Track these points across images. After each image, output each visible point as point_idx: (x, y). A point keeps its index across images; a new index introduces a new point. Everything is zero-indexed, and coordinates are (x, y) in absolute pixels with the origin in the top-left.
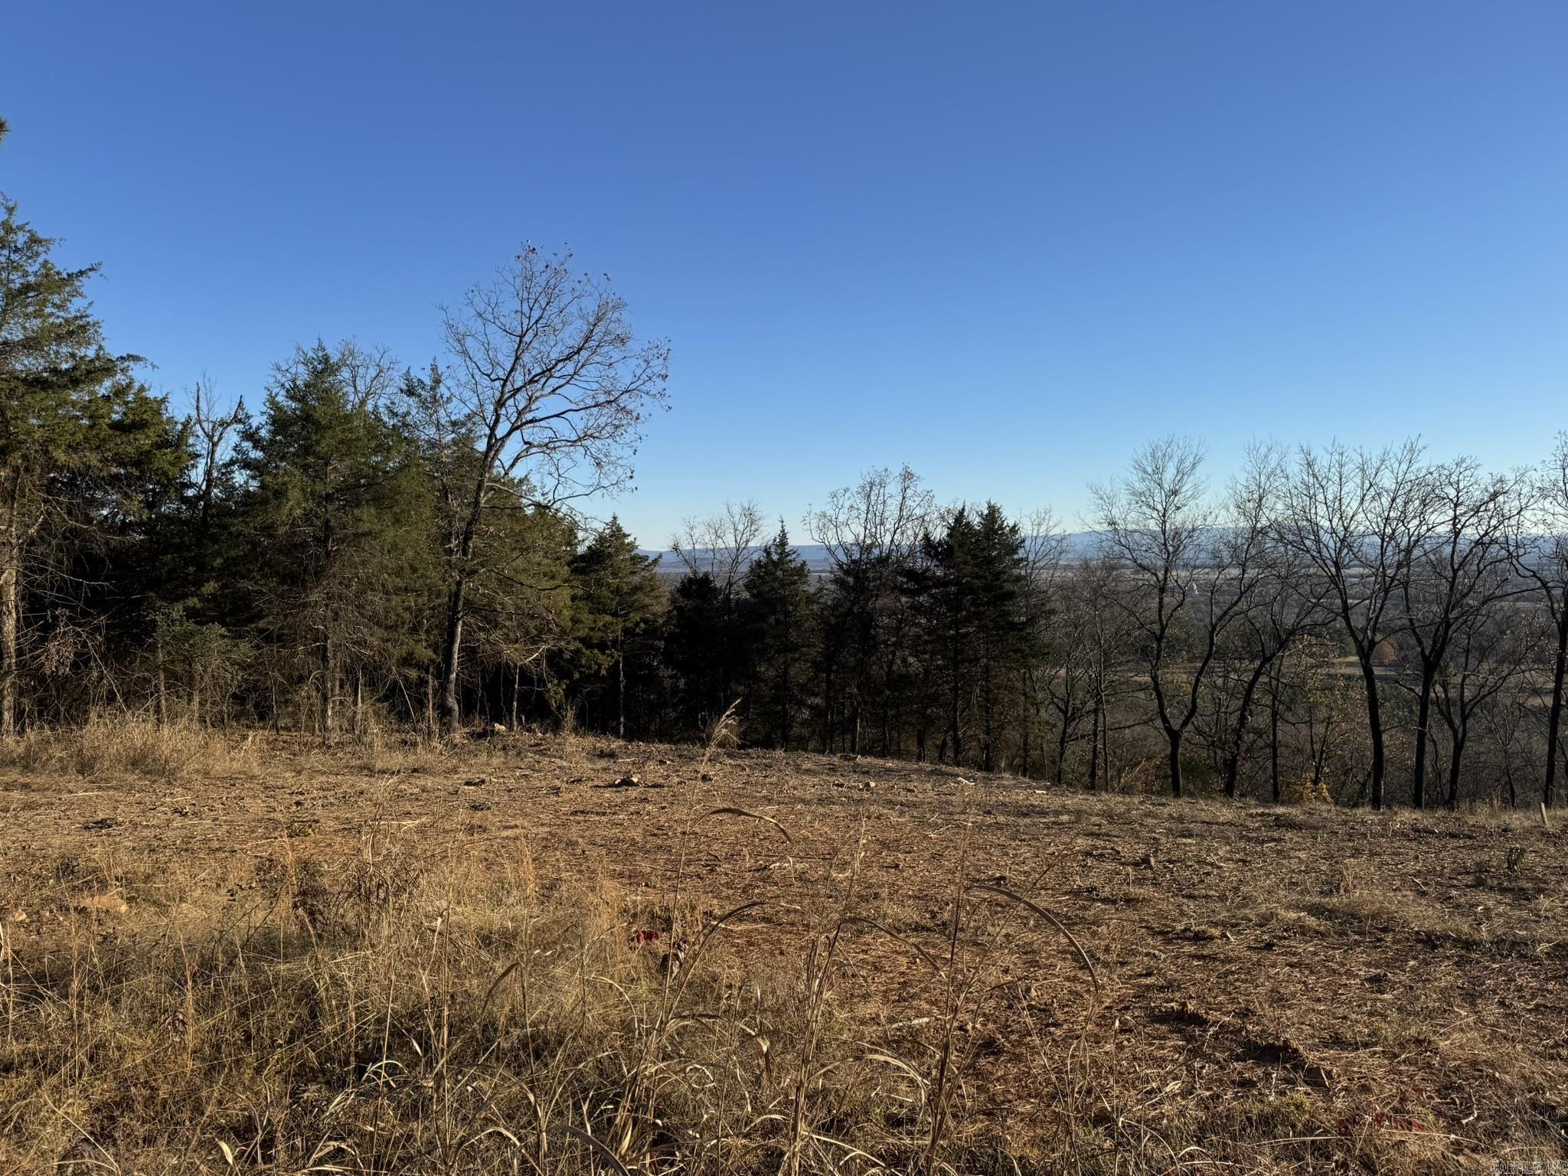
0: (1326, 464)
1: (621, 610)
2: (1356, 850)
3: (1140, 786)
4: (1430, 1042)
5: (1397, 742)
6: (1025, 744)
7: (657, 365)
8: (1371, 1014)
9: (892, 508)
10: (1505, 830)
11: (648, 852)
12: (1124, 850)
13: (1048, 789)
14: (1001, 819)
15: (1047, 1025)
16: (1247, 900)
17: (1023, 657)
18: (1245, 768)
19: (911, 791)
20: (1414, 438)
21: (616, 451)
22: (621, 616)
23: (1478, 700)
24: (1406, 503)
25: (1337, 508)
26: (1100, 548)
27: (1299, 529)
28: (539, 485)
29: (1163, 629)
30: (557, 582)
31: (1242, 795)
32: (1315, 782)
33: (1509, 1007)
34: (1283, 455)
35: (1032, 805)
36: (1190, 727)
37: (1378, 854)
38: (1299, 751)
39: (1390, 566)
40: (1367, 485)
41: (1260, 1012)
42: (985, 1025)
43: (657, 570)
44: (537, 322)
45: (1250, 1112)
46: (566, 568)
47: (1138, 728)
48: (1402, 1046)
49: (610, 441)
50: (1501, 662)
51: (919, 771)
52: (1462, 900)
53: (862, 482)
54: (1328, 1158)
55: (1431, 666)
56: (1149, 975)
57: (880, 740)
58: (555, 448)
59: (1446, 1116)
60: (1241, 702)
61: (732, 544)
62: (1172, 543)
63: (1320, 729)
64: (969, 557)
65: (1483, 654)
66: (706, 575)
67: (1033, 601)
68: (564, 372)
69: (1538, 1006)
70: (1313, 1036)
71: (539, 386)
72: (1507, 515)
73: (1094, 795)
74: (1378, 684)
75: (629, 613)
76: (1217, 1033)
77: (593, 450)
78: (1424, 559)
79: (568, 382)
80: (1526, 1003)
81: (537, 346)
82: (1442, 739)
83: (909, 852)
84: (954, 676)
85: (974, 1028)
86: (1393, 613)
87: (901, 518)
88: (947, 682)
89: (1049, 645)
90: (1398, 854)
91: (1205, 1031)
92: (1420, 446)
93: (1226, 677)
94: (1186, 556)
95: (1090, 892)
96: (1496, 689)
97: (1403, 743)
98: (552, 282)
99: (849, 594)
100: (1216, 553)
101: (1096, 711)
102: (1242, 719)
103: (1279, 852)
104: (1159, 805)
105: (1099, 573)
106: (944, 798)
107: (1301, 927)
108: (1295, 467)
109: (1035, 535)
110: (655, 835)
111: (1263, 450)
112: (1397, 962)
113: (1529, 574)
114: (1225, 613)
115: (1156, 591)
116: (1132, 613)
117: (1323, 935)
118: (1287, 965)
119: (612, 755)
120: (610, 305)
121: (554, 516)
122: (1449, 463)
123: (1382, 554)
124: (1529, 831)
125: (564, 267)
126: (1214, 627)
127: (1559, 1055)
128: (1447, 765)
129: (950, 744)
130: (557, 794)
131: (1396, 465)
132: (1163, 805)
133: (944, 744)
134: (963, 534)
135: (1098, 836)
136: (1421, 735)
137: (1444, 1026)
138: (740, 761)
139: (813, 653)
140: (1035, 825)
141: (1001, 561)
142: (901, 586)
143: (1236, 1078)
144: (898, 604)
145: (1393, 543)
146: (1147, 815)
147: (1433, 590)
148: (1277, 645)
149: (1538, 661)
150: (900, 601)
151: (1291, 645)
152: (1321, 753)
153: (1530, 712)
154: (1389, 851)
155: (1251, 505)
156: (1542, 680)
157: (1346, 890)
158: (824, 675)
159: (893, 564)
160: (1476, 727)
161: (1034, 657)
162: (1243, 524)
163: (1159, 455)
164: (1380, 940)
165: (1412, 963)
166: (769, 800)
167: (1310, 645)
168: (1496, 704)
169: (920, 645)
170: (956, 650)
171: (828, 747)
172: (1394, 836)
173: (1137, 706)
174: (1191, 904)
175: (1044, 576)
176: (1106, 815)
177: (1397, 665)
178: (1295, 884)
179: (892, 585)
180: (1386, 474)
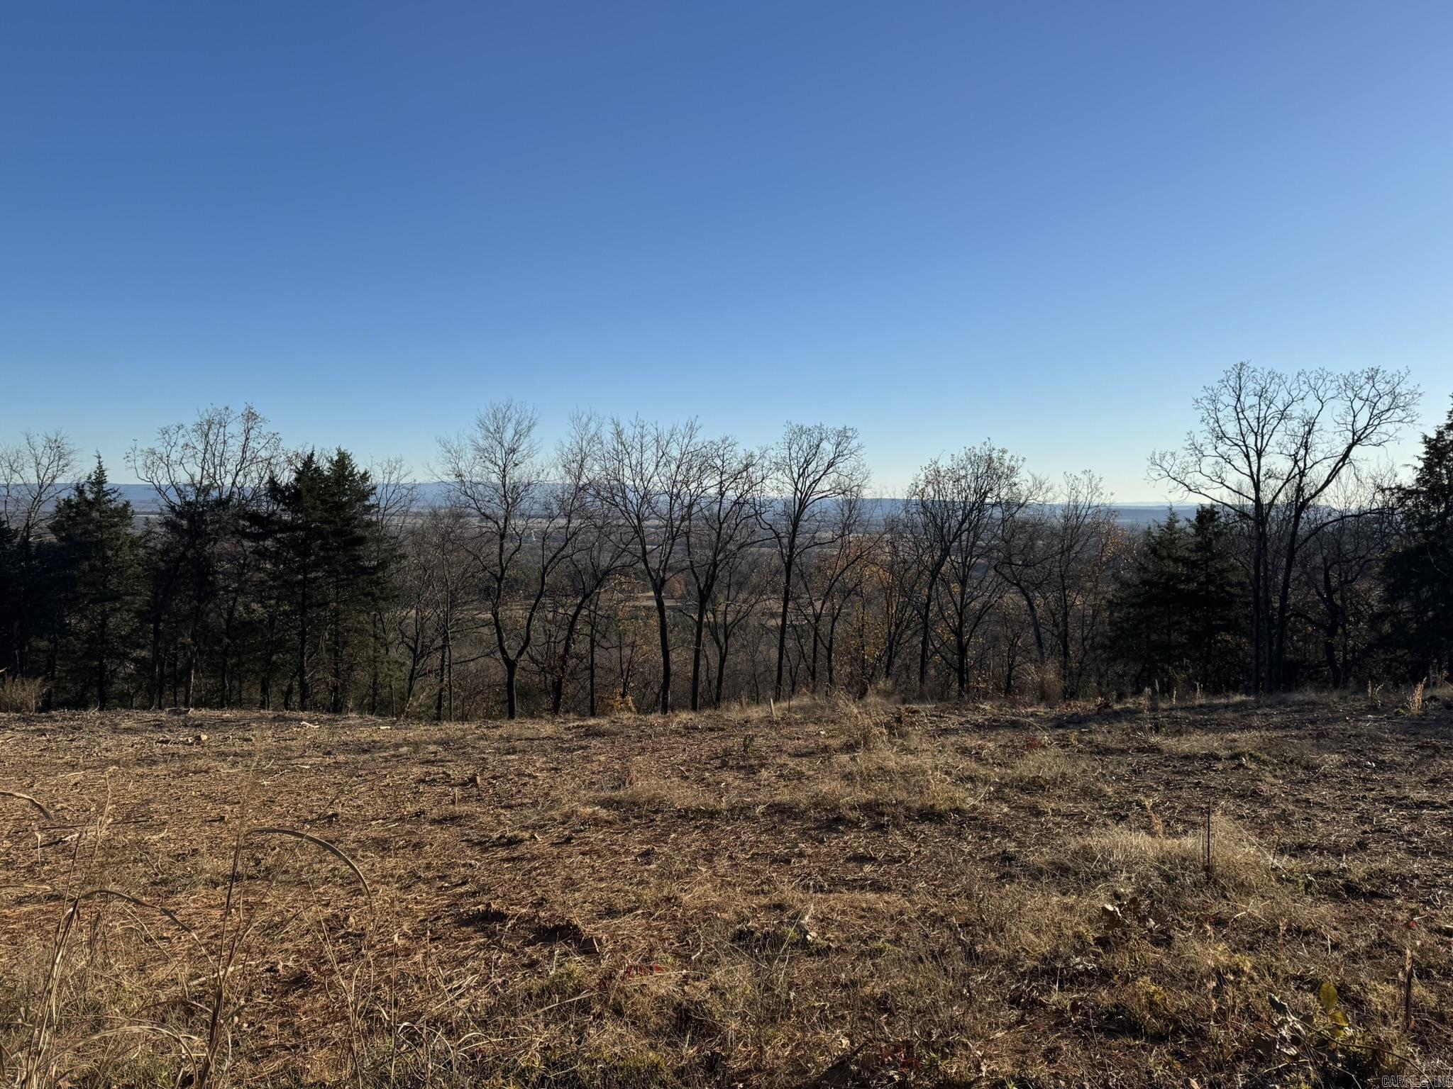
0: (631, 434)
2: (643, 749)
3: (480, 712)
4: (676, 899)
5: (681, 657)
6: (374, 684)
8: (638, 884)
9: (235, 449)
10: (746, 722)
12: (455, 773)
13: (393, 723)
14: (341, 758)
15: (361, 949)
16: (555, 803)
17: (374, 600)
18: (569, 689)
19: (248, 740)
20: (693, 418)
23: (734, 623)
24: (688, 470)
25: (638, 470)
26: (448, 498)
27: (612, 488)
29: (503, 571)
31: (567, 712)
32: (623, 696)
33: (734, 859)
34: (600, 425)
35: (373, 741)
36: (525, 656)
37: (658, 750)
38: (611, 670)
39: (676, 519)
40: (660, 453)
41: (553, 899)
42: (297, 961)
45: (532, 989)
47: (481, 660)
48: (657, 905)
50: (751, 593)
51: (260, 719)
52: (711, 780)
53: (198, 420)
54: (588, 1013)
55: (705, 597)
56: (464, 883)
57: (218, 691)
59: (681, 957)
60: (566, 633)
61: (34, 480)
62: (511, 495)
63: (627, 651)
64: (318, 502)
65: (740, 586)
67: (384, 546)
69: (753, 854)
70: (592, 911)
72: (755, 481)
73: (437, 725)
74: (667, 612)
76: (514, 925)
78: (700, 514)
80: (746, 854)
82: (711, 652)
83: (238, 803)
84: (302, 621)
85: (285, 967)
86: (679, 555)
87: (244, 459)
88: (294, 628)
89: (400, 588)
90: (672, 748)
91: (504, 926)
92: (697, 425)
93: (555, 612)
94: (522, 507)
95: (418, 816)
96: (747, 614)
97: (685, 659)
99: (182, 537)
100: (547, 506)
101: (443, 647)
102: (567, 647)
103: (584, 758)
104: (493, 727)
105: (446, 520)
106: (283, 744)
107: (595, 819)
108: (608, 435)
109: (386, 482)
111: (585, 419)
112: (660, 839)
113: (768, 527)
114: (555, 557)
115: (498, 537)
116: (477, 557)
117: (610, 823)
118: (581, 854)
122: (717, 439)
123: (671, 509)
124: (761, 721)
126: (545, 569)
127: (762, 891)
128: (715, 673)
129: (296, 685)
131: (681, 439)
132: (496, 727)
133: (291, 689)
134: (312, 479)
135: (432, 763)
136: (697, 652)
137: (688, 883)
138: (39, 726)
139: (138, 602)
140: (373, 760)
141: (352, 507)
142: (243, 529)
143: (526, 961)
144: (239, 549)
145: (679, 501)
146: (480, 738)
147: (707, 538)
148: (594, 582)
149: (774, 592)
150: (242, 546)
151: (605, 583)
152: (628, 672)
153: (769, 631)
154: (666, 747)
155: (575, 465)
156: (776, 606)
157: (630, 783)
158: (152, 625)
159: (234, 506)
160: (734, 644)
161: (384, 600)
162: (568, 481)
163: (500, 416)
164: (652, 820)
165: (673, 836)
166: (73, 767)
167: (621, 583)
168: (747, 625)
169: (264, 591)
170: (304, 595)
171: (156, 701)
172: (671, 734)
173: (481, 641)
174: (508, 813)
175: (396, 521)
176: (444, 743)
177: (682, 597)
178: (594, 783)
179: (233, 529)
180: (674, 445)
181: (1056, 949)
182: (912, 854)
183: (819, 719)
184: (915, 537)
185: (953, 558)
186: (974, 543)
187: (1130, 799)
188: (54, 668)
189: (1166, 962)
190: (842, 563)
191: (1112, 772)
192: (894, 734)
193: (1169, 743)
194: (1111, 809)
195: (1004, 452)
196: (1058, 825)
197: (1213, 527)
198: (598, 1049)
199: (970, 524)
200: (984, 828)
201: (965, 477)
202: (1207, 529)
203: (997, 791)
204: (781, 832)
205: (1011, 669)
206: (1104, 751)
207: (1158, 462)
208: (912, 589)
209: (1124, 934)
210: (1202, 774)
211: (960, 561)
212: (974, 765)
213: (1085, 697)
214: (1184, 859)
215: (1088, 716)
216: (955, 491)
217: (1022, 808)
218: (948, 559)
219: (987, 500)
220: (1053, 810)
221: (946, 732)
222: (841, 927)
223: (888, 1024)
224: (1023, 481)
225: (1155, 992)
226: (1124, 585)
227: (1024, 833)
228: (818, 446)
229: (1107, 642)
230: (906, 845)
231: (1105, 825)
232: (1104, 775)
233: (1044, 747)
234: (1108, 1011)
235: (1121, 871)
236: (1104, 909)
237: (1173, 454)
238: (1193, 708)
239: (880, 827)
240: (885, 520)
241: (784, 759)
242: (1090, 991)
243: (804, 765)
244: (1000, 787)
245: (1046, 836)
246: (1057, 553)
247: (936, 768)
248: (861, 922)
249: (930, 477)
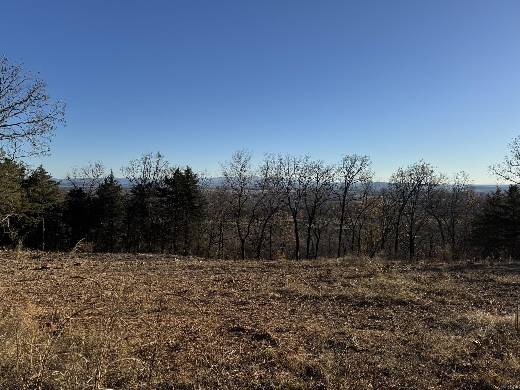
0: (285, 160)
1: (44, 201)
2: (290, 273)
3: (232, 257)
4: (305, 327)
6: (198, 246)
7: (60, 109)
8: (290, 321)
9: (154, 167)
10: (328, 265)
11: (52, 293)
12: (225, 278)
13: (204, 260)
14: (188, 271)
15: (196, 338)
16: (260, 290)
17: (198, 218)
18: (263, 250)
19: (157, 264)
20: (308, 154)
21: (41, 140)
22: (44, 204)
23: (322, 228)
24: (305, 172)
25: (288, 173)
26: (222, 183)
27: (278, 179)
28: (7, 151)
29: (240, 208)
30: (14, 190)
31: (262, 258)
32: (282, 253)
33: (325, 315)
34: (274, 157)
35: (198, 266)
36: (247, 238)
37: (295, 273)
38: (277, 244)
39: (301, 190)
40: (296, 167)
41: (260, 324)
42: (176, 341)
43: (59, 186)
44: (7, 87)
45: (255, 356)
46: (19, 185)
47: (233, 239)
48: (298, 330)
49: (39, 136)
50: (328, 217)
51: (161, 257)
52: (315, 285)
53: (142, 157)
54: (275, 367)
55: (311, 219)
56: (230, 317)
57: (148, 247)
58: (14, 137)
59: (307, 349)
60: (262, 230)
61: (92, 177)
62: (243, 182)
63: (283, 237)
64: (181, 184)
65: (324, 215)
66: (81, 188)
67: (201, 199)
68: (19, 108)
69: (332, 313)
70: (274, 330)
71: (8, 112)
72: (330, 176)
73: (218, 261)
74: (298, 223)
75: (47, 202)
76: (248, 333)
77: (32, 139)
78: (310, 188)
79: (21, 112)
80: (330, 313)
81: (7, 97)
82: (314, 238)
83: (155, 285)
84: (175, 224)
85: (172, 342)
86: (302, 203)
87: (157, 170)
88: (172, 227)
89: (206, 214)
90: (300, 273)
91: (244, 333)
92: (309, 156)
93: (258, 223)
94: (247, 186)
95: (214, 292)
96: (327, 225)
97: (304, 241)
98: (15, 73)
99: (137, 196)
100: (255, 185)
101: (220, 234)
102: (262, 235)
103: (269, 275)
105: (222, 191)
106: (169, 266)
107: (274, 297)
108: (277, 160)
109: (202, 178)
110: (55, 287)
111: (269, 155)
112: (297, 305)
113: (335, 193)
114: (258, 203)
115: (238, 196)
116: (232, 203)
117: (279, 299)
118: (269, 309)
119: (39, 257)
120: (40, 84)
121: (14, 164)
122: (316, 161)
123: (299, 186)
124: (333, 264)
125: (20, 67)
126: (255, 208)
127: (336, 327)
128: (315, 246)
129: (173, 246)
130: (13, 274)
131: (303, 161)
132: (238, 263)
133: (171, 247)
134: (179, 177)
135: (218, 274)
136: (309, 238)
137: (309, 322)
138: (93, 258)
139: (123, 217)
140: (198, 272)
141: (191, 186)
142: (157, 194)
143: (252, 346)
144: (155, 200)
145: (302, 183)
146: (233, 266)
147: (312, 197)
148: (272, 213)
149: (337, 217)
150: (156, 199)
151: (275, 213)
152: (283, 245)
153: (335, 231)
154: (298, 272)
155: (265, 171)
156: (338, 222)
157: (286, 285)
158: (127, 225)
159: (154, 186)
160: (322, 236)
161: (201, 217)
162: (263, 177)
163: (240, 154)
164: (294, 299)
165: (302, 305)
166: (104, 271)
167: (281, 213)
168: (327, 229)
169: (163, 214)
170: (176, 216)
171: (128, 251)
172: (300, 268)
173: (233, 232)
174: (244, 293)
175: (205, 191)
176: (221, 267)
177: (303, 218)
178: (273, 284)
179: (153, 193)
180: (300, 163)
181: (454, 357)
182: (394, 317)
183: (356, 265)
184: (393, 197)
185: (408, 205)
186: (416, 200)
187: (483, 300)
188: (97, 239)
189: (501, 365)
190: (364, 206)
191: (475, 289)
192: (386, 272)
193: (499, 279)
194: (475, 303)
195: (429, 164)
196: (453, 308)
197: (516, 194)
198: (279, 380)
199: (415, 192)
200: (423, 309)
201: (413, 174)
202: (513, 194)
203: (427, 294)
204: (343, 306)
205: (431, 248)
206: (471, 281)
207: (492, 168)
208: (392, 217)
209: (483, 352)
210: (513, 291)
211: (411, 206)
212: (418, 284)
213: (462, 259)
214: (507, 325)
215: (464, 267)
216: (409, 179)
217: (438, 301)
218: (406, 205)
219: (422, 183)
220: (450, 303)
221: (406, 271)
222: (367, 342)
223: (387, 380)
224: (437, 176)
225: (497, 376)
226: (478, 216)
227: (439, 311)
228: (355, 163)
229: (471, 238)
230: (391, 313)
231: (473, 310)
232: (471, 290)
233: (446, 278)
234: (477, 382)
235: (481, 328)
236: (474, 342)
237: (499, 165)
238: (508, 265)
239: (381, 306)
240: (381, 190)
241: (343, 279)
242: (469, 374)
243: (351, 282)
244: (428, 293)
245: (448, 313)
246: (450, 204)
247: (403, 285)
248: (374, 341)
249: (399, 174)
